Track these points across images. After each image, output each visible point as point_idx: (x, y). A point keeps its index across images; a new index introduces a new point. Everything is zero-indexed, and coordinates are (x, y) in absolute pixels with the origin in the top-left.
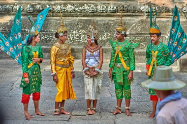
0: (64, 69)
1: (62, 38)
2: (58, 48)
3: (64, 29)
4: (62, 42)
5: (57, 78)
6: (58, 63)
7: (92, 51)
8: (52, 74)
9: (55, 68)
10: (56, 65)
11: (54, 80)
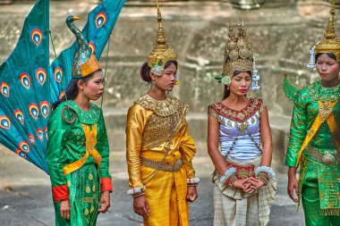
0: (167, 176)
1: (160, 82)
2: (149, 113)
3: (166, 53)
4: (162, 93)
5: (146, 203)
6: (148, 156)
7: (241, 116)
8: (130, 191)
9: (141, 173)
10: (141, 164)
11: (138, 210)
